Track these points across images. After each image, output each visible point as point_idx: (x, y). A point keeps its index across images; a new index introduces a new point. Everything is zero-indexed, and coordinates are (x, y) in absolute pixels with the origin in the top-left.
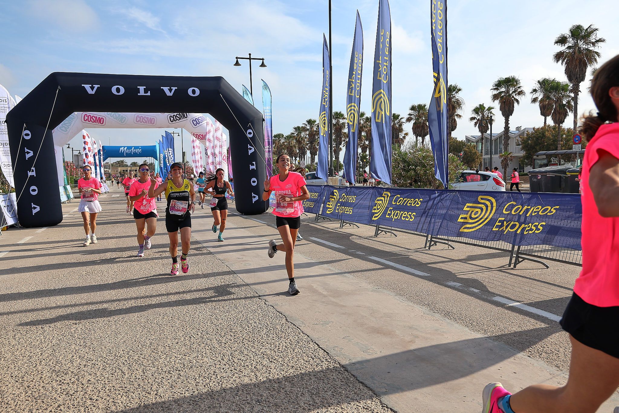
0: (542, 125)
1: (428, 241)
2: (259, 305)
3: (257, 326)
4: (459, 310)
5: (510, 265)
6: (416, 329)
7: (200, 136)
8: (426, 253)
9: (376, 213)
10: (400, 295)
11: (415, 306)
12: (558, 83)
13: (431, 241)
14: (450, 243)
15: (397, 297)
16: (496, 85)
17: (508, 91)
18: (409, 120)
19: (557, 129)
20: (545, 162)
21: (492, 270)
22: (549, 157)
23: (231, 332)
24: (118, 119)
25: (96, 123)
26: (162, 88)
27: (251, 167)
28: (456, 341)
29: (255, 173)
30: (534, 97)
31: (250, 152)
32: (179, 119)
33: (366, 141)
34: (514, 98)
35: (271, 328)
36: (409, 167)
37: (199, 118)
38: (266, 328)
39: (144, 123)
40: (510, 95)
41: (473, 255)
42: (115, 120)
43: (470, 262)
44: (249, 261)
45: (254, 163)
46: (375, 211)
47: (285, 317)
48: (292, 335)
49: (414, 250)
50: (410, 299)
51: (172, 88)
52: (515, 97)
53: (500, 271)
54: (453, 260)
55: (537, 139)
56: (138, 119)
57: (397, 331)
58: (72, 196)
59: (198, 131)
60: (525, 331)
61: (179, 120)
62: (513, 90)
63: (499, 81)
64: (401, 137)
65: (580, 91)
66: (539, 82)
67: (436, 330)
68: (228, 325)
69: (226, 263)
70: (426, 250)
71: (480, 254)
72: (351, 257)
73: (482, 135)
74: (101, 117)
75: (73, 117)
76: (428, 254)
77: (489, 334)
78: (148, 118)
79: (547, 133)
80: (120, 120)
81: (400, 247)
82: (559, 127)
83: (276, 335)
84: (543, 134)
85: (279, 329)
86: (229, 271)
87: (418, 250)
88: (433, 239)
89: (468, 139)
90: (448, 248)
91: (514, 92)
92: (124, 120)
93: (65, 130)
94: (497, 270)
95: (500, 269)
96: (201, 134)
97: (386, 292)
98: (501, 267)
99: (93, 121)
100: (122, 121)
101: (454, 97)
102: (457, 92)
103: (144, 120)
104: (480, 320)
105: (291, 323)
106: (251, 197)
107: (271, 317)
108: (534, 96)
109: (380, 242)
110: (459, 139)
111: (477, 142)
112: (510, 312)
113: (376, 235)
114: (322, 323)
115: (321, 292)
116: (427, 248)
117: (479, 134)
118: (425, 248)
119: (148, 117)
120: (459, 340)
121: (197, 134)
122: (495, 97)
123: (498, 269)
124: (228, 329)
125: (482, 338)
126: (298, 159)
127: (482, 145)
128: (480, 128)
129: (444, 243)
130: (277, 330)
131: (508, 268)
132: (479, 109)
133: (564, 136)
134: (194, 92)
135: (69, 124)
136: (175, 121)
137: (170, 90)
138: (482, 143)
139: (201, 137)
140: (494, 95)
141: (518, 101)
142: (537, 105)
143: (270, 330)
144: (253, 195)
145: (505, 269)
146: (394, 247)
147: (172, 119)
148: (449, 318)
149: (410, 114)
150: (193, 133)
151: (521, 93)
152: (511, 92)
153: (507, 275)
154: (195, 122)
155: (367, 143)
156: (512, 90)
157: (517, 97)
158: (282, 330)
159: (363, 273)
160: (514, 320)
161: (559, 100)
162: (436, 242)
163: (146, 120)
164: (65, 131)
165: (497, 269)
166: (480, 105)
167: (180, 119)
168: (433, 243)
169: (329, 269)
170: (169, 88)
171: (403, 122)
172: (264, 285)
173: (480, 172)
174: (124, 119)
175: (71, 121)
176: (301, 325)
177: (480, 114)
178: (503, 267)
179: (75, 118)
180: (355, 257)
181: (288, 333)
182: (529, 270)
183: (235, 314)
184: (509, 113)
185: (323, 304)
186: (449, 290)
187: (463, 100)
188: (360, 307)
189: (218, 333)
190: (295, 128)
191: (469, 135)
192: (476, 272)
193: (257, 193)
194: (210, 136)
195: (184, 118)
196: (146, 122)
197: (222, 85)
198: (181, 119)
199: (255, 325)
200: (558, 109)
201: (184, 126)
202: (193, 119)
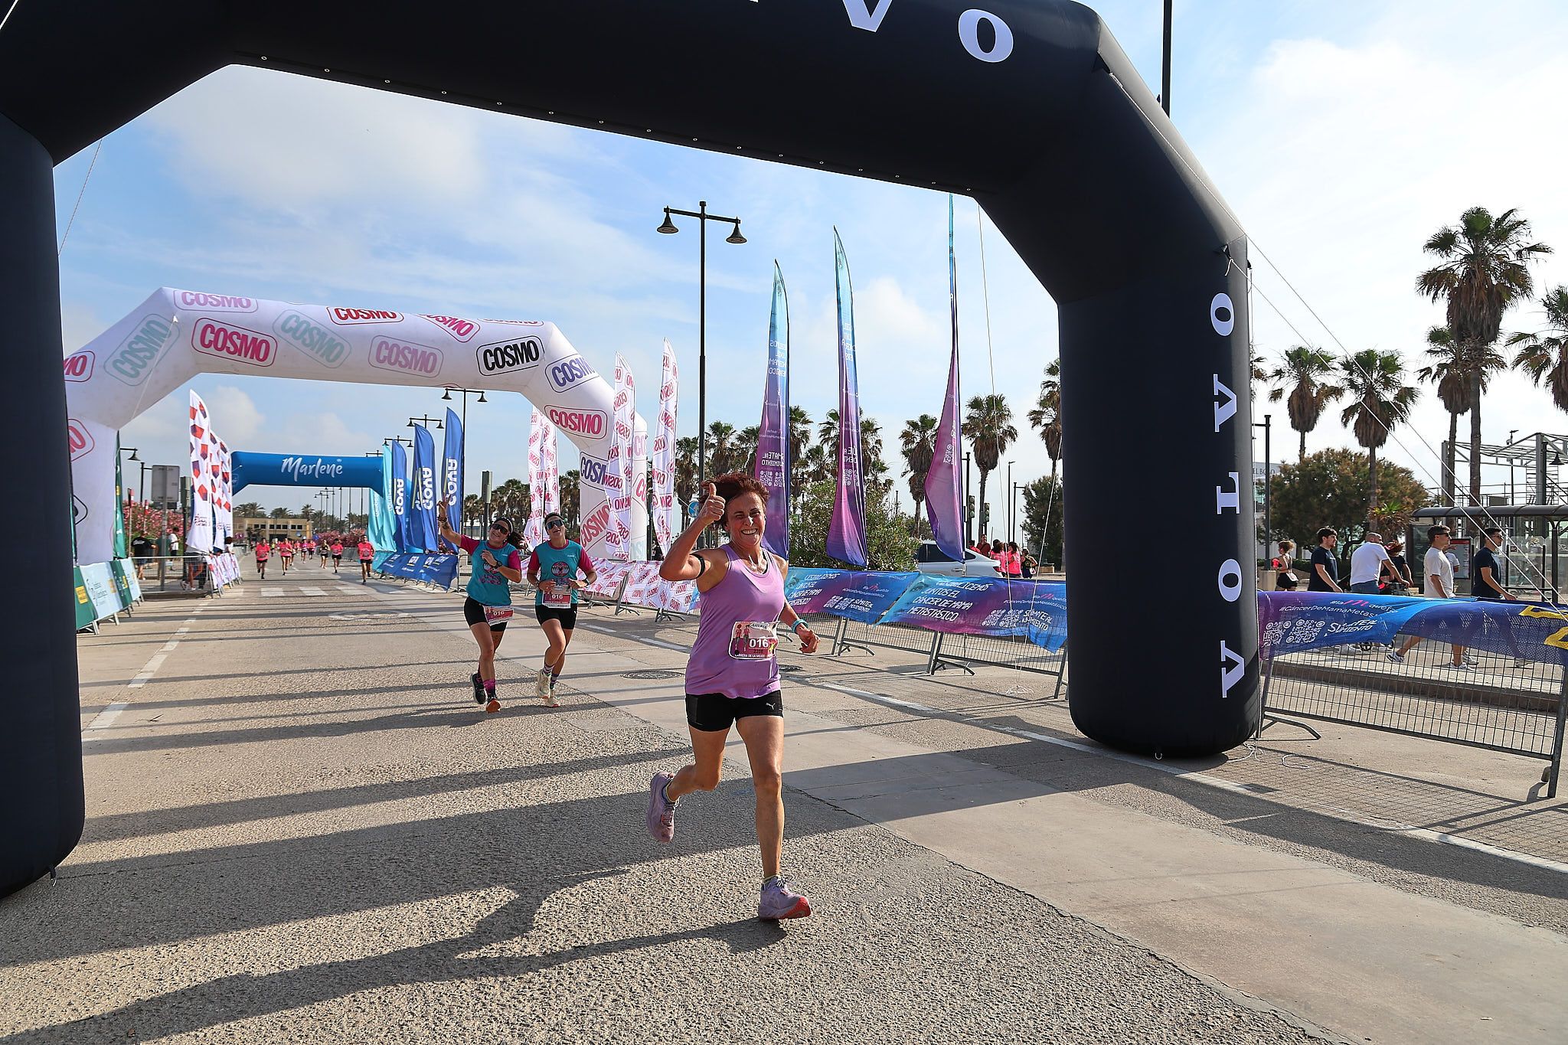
7: (573, 417)
24: (317, 347)
25: (242, 358)
32: (511, 362)
37: (573, 364)
39: (401, 365)
42: (307, 350)
45: (1235, 477)
56: (384, 353)
58: (136, 593)
59: (565, 401)
61: (513, 364)
74: (260, 338)
75: (164, 332)
78: (416, 351)
80: (322, 351)
92: (336, 352)
93: (133, 373)
96: (578, 413)
99: (232, 349)
100: (331, 358)
103: (401, 359)
106: (1217, 667)
119: (416, 347)
121: (562, 413)
134: (986, 37)
135: (148, 354)
136: (499, 367)
139: (576, 421)
144: (1224, 652)
147: (491, 360)
150: (548, 410)
154: (560, 376)
163: (409, 356)
164: (132, 376)
167: (516, 361)
174: (339, 348)
175: (155, 343)
179: (170, 335)
193: (1239, 641)
195: (528, 361)
196: (408, 365)
198: (518, 363)
201: (525, 386)
202: (557, 368)
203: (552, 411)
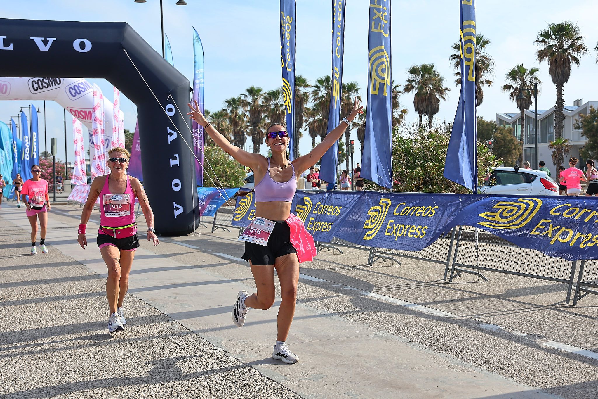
1: (448, 270)
2: (216, 358)
3: (221, 383)
4: (500, 358)
5: (567, 302)
6: (443, 382)
7: (82, 113)
8: (447, 288)
9: (370, 230)
10: (415, 341)
11: (438, 354)
13: (454, 269)
14: (481, 272)
15: (412, 344)
16: (542, 36)
17: (561, 45)
18: (408, 89)
21: (543, 308)
23: (185, 391)
26: (31, 38)
27: (173, 163)
28: (498, 394)
29: (177, 172)
31: (171, 139)
34: (572, 56)
35: (241, 385)
36: (414, 161)
37: (80, 85)
38: (234, 385)
41: (515, 288)
43: (511, 299)
44: (186, 301)
45: (177, 156)
46: (368, 227)
47: (259, 371)
48: (273, 393)
49: (429, 283)
50: (429, 345)
51: (48, 39)
52: (572, 53)
53: (555, 309)
54: (486, 296)
57: (417, 384)
59: (78, 104)
60: (590, 382)
61: (47, 87)
62: (569, 44)
63: (546, 29)
64: (397, 116)
67: (470, 382)
68: (180, 383)
69: (152, 304)
70: (446, 283)
71: (525, 287)
72: (337, 294)
73: (522, 112)
76: (450, 288)
77: (541, 386)
81: (408, 279)
83: (251, 392)
85: (253, 385)
86: (161, 315)
87: (434, 283)
88: (456, 267)
89: (500, 120)
90: (478, 279)
91: (571, 46)
94: (550, 309)
95: (554, 307)
96: (84, 110)
97: (395, 338)
98: (555, 304)
101: (478, 53)
102: (483, 46)
104: (529, 370)
105: (268, 378)
106: (172, 209)
107: (238, 371)
109: (377, 273)
110: (487, 119)
111: (514, 123)
112: (569, 360)
113: (370, 263)
114: (311, 377)
115: (304, 339)
116: (448, 281)
117: (518, 111)
118: (445, 280)
120: (502, 393)
121: (76, 111)
122: (542, 55)
123: (552, 307)
124: (180, 388)
125: (532, 391)
127: (522, 128)
128: (519, 102)
129: (472, 273)
130: (250, 387)
131: (565, 305)
132: (517, 73)
134: (82, 45)
136: (40, 89)
137: (45, 42)
138: (522, 125)
139: (84, 114)
140: (539, 52)
141: (576, 60)
143: (241, 388)
144: (175, 205)
145: (561, 307)
146: (398, 279)
147: (36, 86)
148: (487, 368)
149: (410, 81)
150: (69, 109)
151: (581, 47)
152: (566, 47)
153: (564, 314)
154: (73, 92)
156: (567, 42)
157: (575, 55)
158: (258, 387)
159: (358, 314)
160: (575, 369)
162: (460, 271)
165: (550, 307)
166: (518, 66)
167: (49, 85)
168: (455, 273)
169: (309, 310)
170: (43, 39)
171: (400, 93)
172: (217, 332)
173: (521, 170)
176: (283, 380)
177: (518, 79)
178: (558, 304)
180: (344, 294)
181: (266, 390)
182: (595, 308)
183: (186, 369)
184: (563, 77)
185: (309, 354)
186: (483, 335)
187: (491, 58)
188: (361, 356)
189: (168, 393)
190: (228, 102)
192: (521, 311)
193: (181, 202)
194: (98, 114)
195: (55, 85)
197: (126, 35)
198: (50, 87)
199: (217, 381)
201: (56, 97)
202: (71, 88)
203: (71, 110)
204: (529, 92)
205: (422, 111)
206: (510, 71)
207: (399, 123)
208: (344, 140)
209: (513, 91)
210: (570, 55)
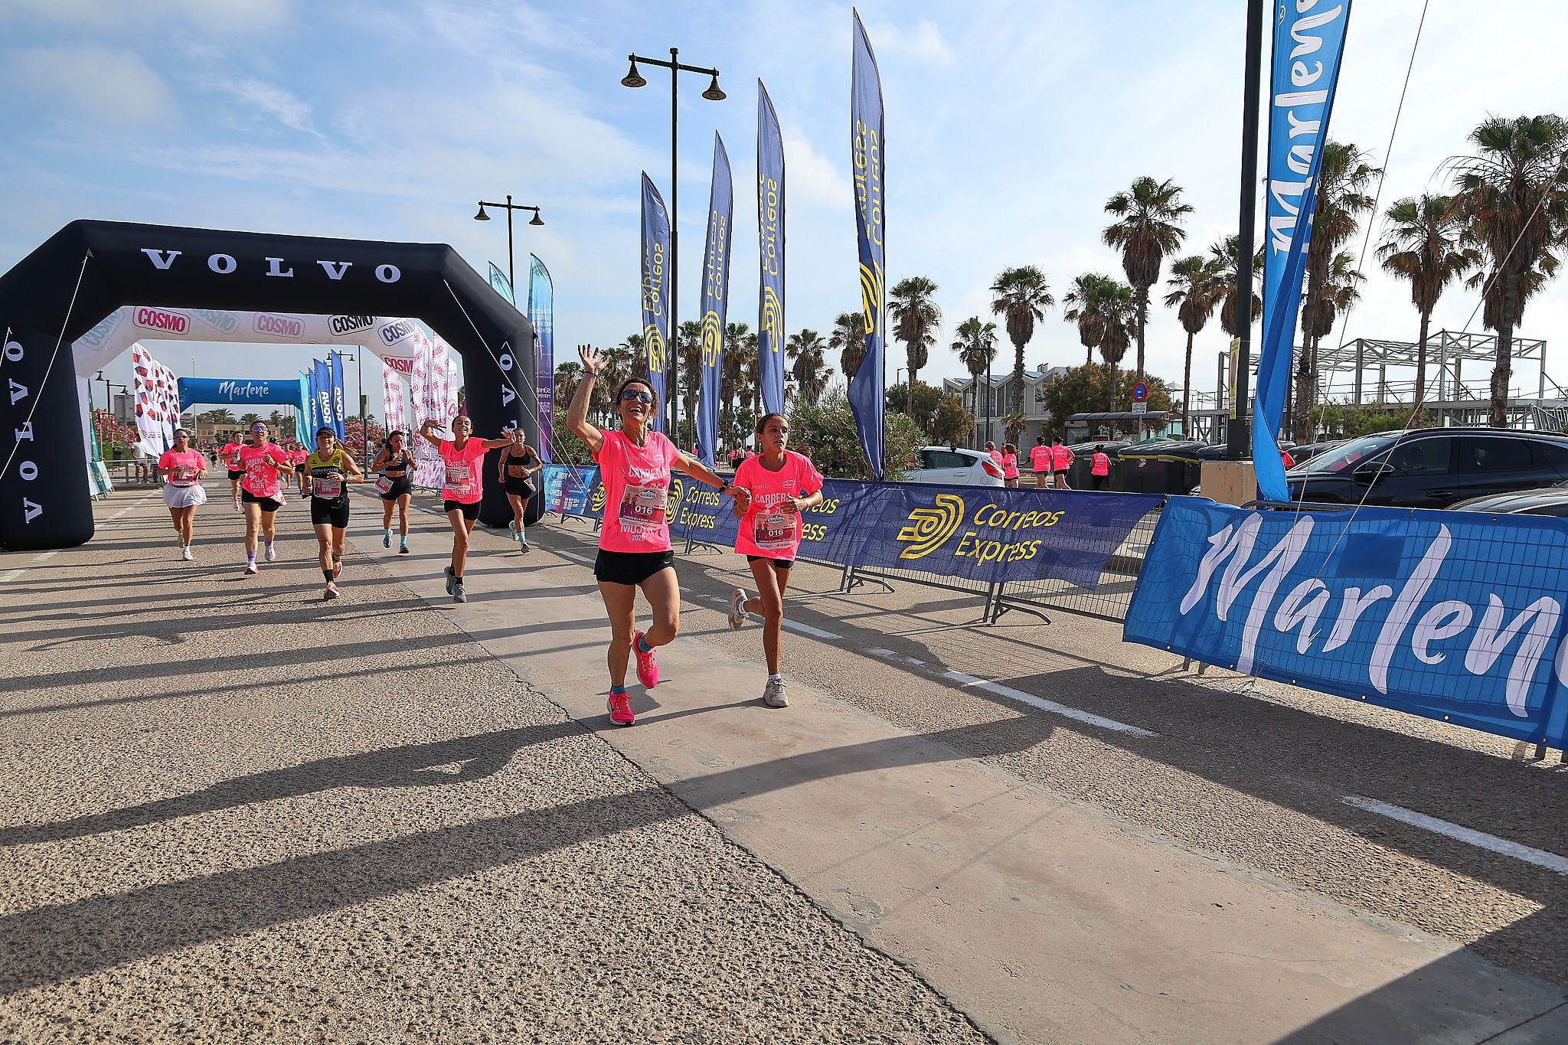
0: (1083, 362)
7: (400, 362)
12: (1113, 285)
17: (1022, 295)
18: (834, 343)
19: (1110, 372)
20: (1086, 433)
22: (1093, 424)
30: (1069, 310)
33: (749, 384)
34: (1034, 309)
40: (1026, 302)
52: (1035, 306)
55: (1074, 389)
62: (1032, 294)
63: (1005, 274)
64: (820, 378)
65: (1149, 302)
66: (1078, 280)
73: (975, 378)
79: (1091, 378)
82: (1114, 367)
84: (1084, 380)
89: (948, 386)
91: (1034, 296)
101: (922, 301)
108: (1071, 308)
110: (931, 384)
111: (965, 392)
117: (970, 376)
126: (609, 415)
127: (974, 398)
128: (971, 365)
132: (969, 328)
133: (1123, 385)
138: (974, 394)
139: (403, 365)
141: (1040, 315)
142: (1075, 323)
149: (835, 333)
150: (384, 357)
151: (1046, 300)
152: (1028, 297)
154: (389, 335)
155: (751, 386)
156: (1029, 292)
161: (1115, 315)
166: (971, 320)
171: (824, 347)
177: (970, 335)
191: (951, 377)
195: (365, 325)
200: (1111, 333)
204: (983, 353)
205: (851, 373)
206: (960, 325)
207: (824, 387)
208: (752, 407)
209: (964, 350)
210: (1033, 308)
